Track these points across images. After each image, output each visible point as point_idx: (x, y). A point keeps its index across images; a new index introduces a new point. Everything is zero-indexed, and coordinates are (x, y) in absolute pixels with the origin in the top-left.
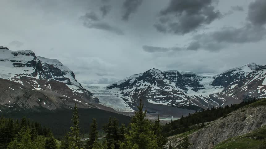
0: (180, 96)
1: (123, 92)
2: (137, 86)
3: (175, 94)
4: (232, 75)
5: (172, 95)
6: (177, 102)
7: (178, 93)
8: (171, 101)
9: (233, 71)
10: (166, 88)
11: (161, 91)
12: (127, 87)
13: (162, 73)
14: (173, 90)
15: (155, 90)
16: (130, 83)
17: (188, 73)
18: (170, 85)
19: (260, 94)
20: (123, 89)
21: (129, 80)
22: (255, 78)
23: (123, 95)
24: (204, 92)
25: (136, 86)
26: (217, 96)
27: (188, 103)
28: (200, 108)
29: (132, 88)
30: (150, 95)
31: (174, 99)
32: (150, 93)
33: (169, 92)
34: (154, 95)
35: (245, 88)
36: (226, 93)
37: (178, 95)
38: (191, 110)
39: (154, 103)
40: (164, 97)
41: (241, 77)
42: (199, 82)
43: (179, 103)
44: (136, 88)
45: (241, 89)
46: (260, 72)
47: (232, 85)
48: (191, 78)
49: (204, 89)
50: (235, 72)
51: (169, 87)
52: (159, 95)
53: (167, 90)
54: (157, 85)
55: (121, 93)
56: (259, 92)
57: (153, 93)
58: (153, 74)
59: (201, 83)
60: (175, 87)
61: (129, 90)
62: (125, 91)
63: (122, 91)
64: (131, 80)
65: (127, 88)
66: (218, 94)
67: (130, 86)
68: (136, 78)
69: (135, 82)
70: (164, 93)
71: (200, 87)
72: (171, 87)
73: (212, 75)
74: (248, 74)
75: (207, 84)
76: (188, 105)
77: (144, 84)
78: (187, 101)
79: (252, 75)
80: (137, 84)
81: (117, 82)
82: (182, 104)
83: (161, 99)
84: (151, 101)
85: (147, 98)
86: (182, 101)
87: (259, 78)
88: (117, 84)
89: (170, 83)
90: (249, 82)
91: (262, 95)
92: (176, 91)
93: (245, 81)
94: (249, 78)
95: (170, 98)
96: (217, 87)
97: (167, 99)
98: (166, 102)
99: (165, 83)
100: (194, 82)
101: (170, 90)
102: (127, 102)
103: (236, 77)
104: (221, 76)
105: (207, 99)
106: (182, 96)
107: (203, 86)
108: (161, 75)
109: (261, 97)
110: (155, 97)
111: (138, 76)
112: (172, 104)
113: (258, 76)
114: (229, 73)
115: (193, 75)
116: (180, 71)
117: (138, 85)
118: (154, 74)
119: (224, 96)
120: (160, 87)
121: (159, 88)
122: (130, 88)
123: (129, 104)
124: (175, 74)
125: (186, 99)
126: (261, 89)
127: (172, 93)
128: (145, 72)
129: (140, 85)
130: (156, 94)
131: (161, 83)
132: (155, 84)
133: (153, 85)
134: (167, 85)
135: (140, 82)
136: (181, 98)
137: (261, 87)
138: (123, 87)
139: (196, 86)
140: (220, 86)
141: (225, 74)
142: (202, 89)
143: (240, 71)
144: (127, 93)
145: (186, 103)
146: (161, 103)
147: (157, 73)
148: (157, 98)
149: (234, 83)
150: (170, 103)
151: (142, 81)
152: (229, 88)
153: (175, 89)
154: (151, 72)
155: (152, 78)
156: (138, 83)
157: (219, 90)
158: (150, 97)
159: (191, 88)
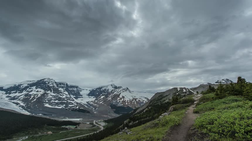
0: (72, 102)
1: (10, 96)
2: (28, 91)
3: (68, 100)
4: (102, 90)
5: (66, 100)
6: (69, 106)
7: (71, 99)
8: (64, 105)
9: (102, 87)
10: (61, 95)
11: (57, 97)
12: (15, 91)
13: (56, 83)
14: (67, 97)
15: (51, 96)
16: (20, 88)
17: (74, 85)
18: (64, 92)
19: (119, 103)
20: (10, 93)
21: (20, 85)
22: (115, 93)
23: (9, 99)
24: (82, 100)
25: (26, 92)
26: (92, 103)
27: (78, 107)
28: (87, 111)
29: (21, 92)
30: (47, 100)
31: (67, 104)
32: (46, 98)
33: (63, 98)
34: (51, 100)
35: (110, 99)
36: (98, 101)
37: (70, 101)
38: (80, 112)
39: (50, 106)
40: (59, 102)
41: (107, 92)
42: (80, 92)
43: (71, 107)
44: (27, 93)
45: (107, 99)
46: (118, 90)
47: (101, 96)
48: (75, 89)
49: (82, 97)
50: (104, 88)
51: (63, 94)
52: (55, 100)
53: (61, 97)
54: (53, 92)
55: (6, 97)
56: (118, 101)
57: (49, 98)
58: (47, 83)
59: (81, 93)
60: (68, 94)
61: (17, 94)
62: (12, 95)
63: (8, 94)
64: (22, 85)
65: (15, 93)
66: (92, 101)
67: (20, 90)
68: (28, 84)
69: (27, 87)
70: (60, 99)
71: (80, 96)
72: (65, 95)
73: (89, 89)
74: (111, 90)
75: (85, 94)
76: (77, 109)
77: (36, 90)
78: (77, 106)
79: (113, 91)
80: (28, 89)
81: (4, 85)
82: (74, 108)
83: (57, 104)
84: (47, 105)
85: (44, 102)
86: (73, 105)
87: (117, 93)
88: (3, 87)
89: (64, 91)
90: (112, 95)
91: (120, 103)
92: (69, 98)
93: (110, 94)
94: (112, 93)
95: (64, 103)
96: (91, 97)
97: (62, 104)
98: (61, 106)
99: (60, 91)
100: (77, 92)
101: (64, 97)
102: (19, 105)
103: (104, 91)
104: (95, 89)
105: (86, 105)
106: (73, 102)
107: (82, 96)
108: (55, 85)
109: (119, 104)
110: (52, 102)
111: (31, 83)
112: (66, 108)
113: (116, 92)
114: (100, 88)
115: (77, 87)
116: (68, 84)
117: (30, 90)
118: (49, 83)
119: (97, 103)
120: (56, 94)
121: (54, 95)
122: (19, 93)
123: (23, 107)
124: (64, 85)
125: (76, 104)
126: (119, 100)
127: (66, 99)
128: (40, 80)
129: (31, 91)
130: (52, 99)
131: (56, 91)
132: (51, 91)
133: (49, 92)
134: (61, 93)
135: (32, 88)
136: (72, 104)
137: (119, 98)
138: (10, 92)
139: (78, 95)
140: (93, 97)
141: (97, 88)
142: (81, 97)
143: (107, 88)
144: (15, 97)
145: (76, 107)
146: (56, 107)
147: (51, 82)
148: (53, 103)
149: (103, 95)
150: (64, 107)
151: (34, 88)
152: (99, 98)
153: (68, 96)
154: (45, 81)
155: (46, 86)
156: (30, 89)
157: (92, 99)
158: (47, 101)
159: (73, 96)
